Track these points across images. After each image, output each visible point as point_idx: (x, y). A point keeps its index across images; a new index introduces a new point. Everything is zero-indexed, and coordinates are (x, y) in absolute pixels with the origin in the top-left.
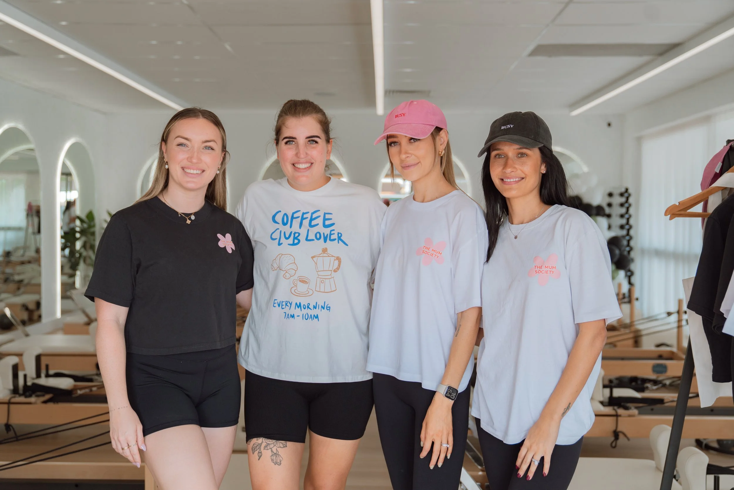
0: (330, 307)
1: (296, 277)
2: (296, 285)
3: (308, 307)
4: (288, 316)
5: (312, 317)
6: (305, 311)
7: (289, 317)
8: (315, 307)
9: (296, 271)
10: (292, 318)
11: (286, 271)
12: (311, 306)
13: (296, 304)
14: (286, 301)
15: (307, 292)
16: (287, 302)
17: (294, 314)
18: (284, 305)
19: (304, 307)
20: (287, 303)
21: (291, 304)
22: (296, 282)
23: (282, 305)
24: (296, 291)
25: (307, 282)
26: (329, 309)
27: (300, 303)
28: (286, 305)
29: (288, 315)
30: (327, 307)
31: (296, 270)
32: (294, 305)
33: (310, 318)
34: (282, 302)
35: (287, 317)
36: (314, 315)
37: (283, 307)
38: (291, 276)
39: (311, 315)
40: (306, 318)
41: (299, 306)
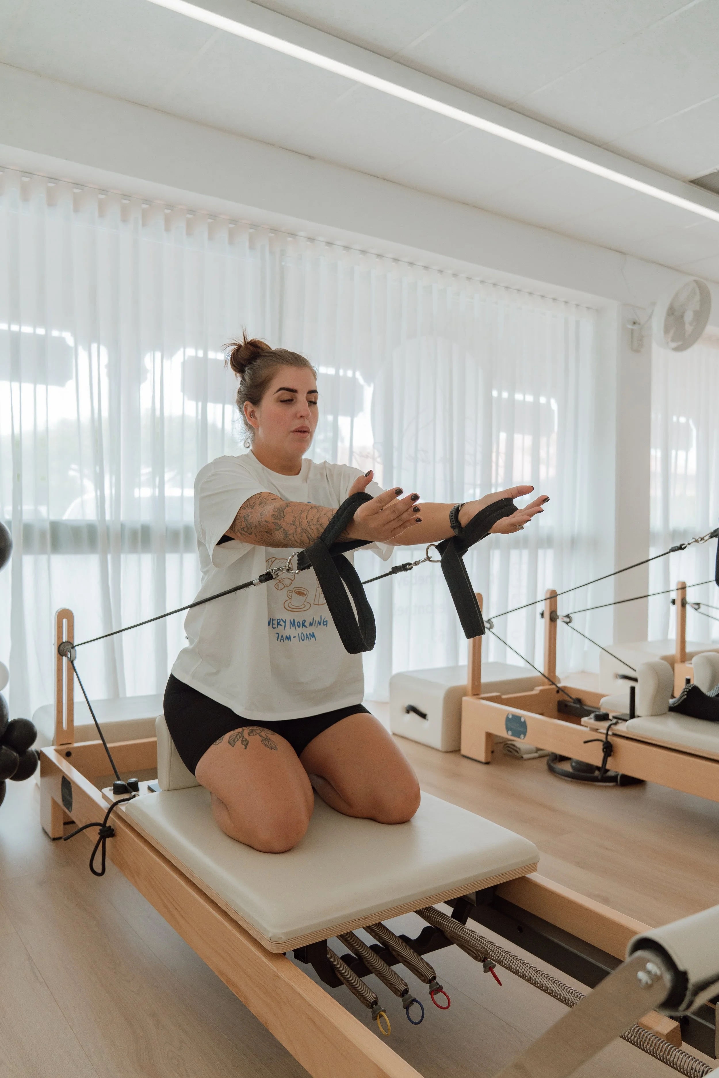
1: (291, 588)
2: (290, 597)
3: (303, 625)
5: (308, 636)
6: (301, 630)
8: (311, 624)
9: (292, 581)
10: (288, 640)
11: (280, 581)
12: (307, 624)
13: (290, 621)
14: (278, 620)
15: (303, 606)
17: (289, 635)
18: (275, 624)
19: (299, 625)
20: (280, 622)
21: (285, 622)
22: (290, 594)
23: (273, 624)
24: (290, 605)
25: (304, 594)
27: (294, 620)
28: (278, 624)
29: (282, 636)
30: (324, 621)
31: (293, 579)
32: (288, 623)
33: (306, 638)
34: (273, 620)
36: (311, 635)
37: (274, 626)
38: (285, 587)
40: (303, 638)
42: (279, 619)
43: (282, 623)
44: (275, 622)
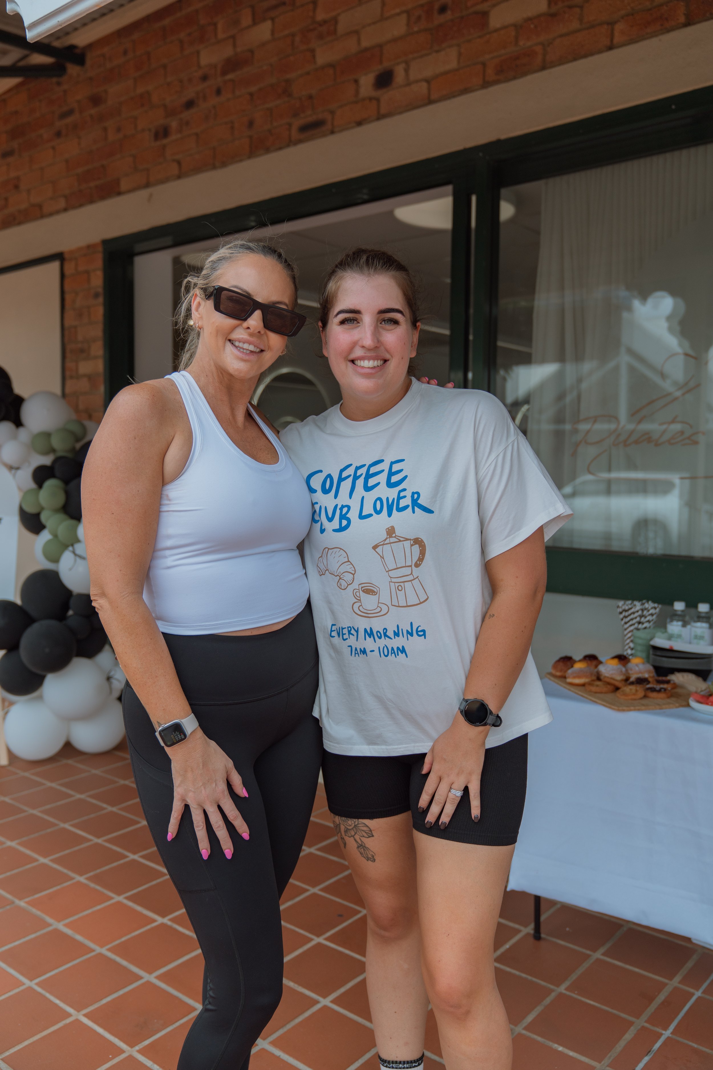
0: (424, 631)
1: (355, 585)
2: (359, 598)
3: (386, 635)
4: (356, 652)
5: (394, 651)
6: (382, 642)
7: (358, 654)
8: (396, 634)
9: (353, 575)
10: (364, 654)
11: (340, 576)
12: (390, 633)
13: (365, 630)
14: (348, 627)
15: (379, 609)
16: (349, 629)
17: (364, 648)
18: (345, 634)
19: (379, 635)
20: (351, 630)
21: (357, 631)
22: (358, 594)
23: (343, 634)
24: (361, 608)
25: (375, 592)
26: (424, 635)
27: (371, 629)
28: (349, 633)
29: (356, 649)
30: (417, 631)
31: (353, 572)
32: (362, 632)
33: (392, 653)
34: (343, 629)
35: (355, 654)
36: (398, 648)
37: (345, 637)
38: (348, 585)
39: (393, 649)
40: (386, 654)
41: (370, 633)
42: (350, 627)
43: (353, 632)
44: (345, 631)
